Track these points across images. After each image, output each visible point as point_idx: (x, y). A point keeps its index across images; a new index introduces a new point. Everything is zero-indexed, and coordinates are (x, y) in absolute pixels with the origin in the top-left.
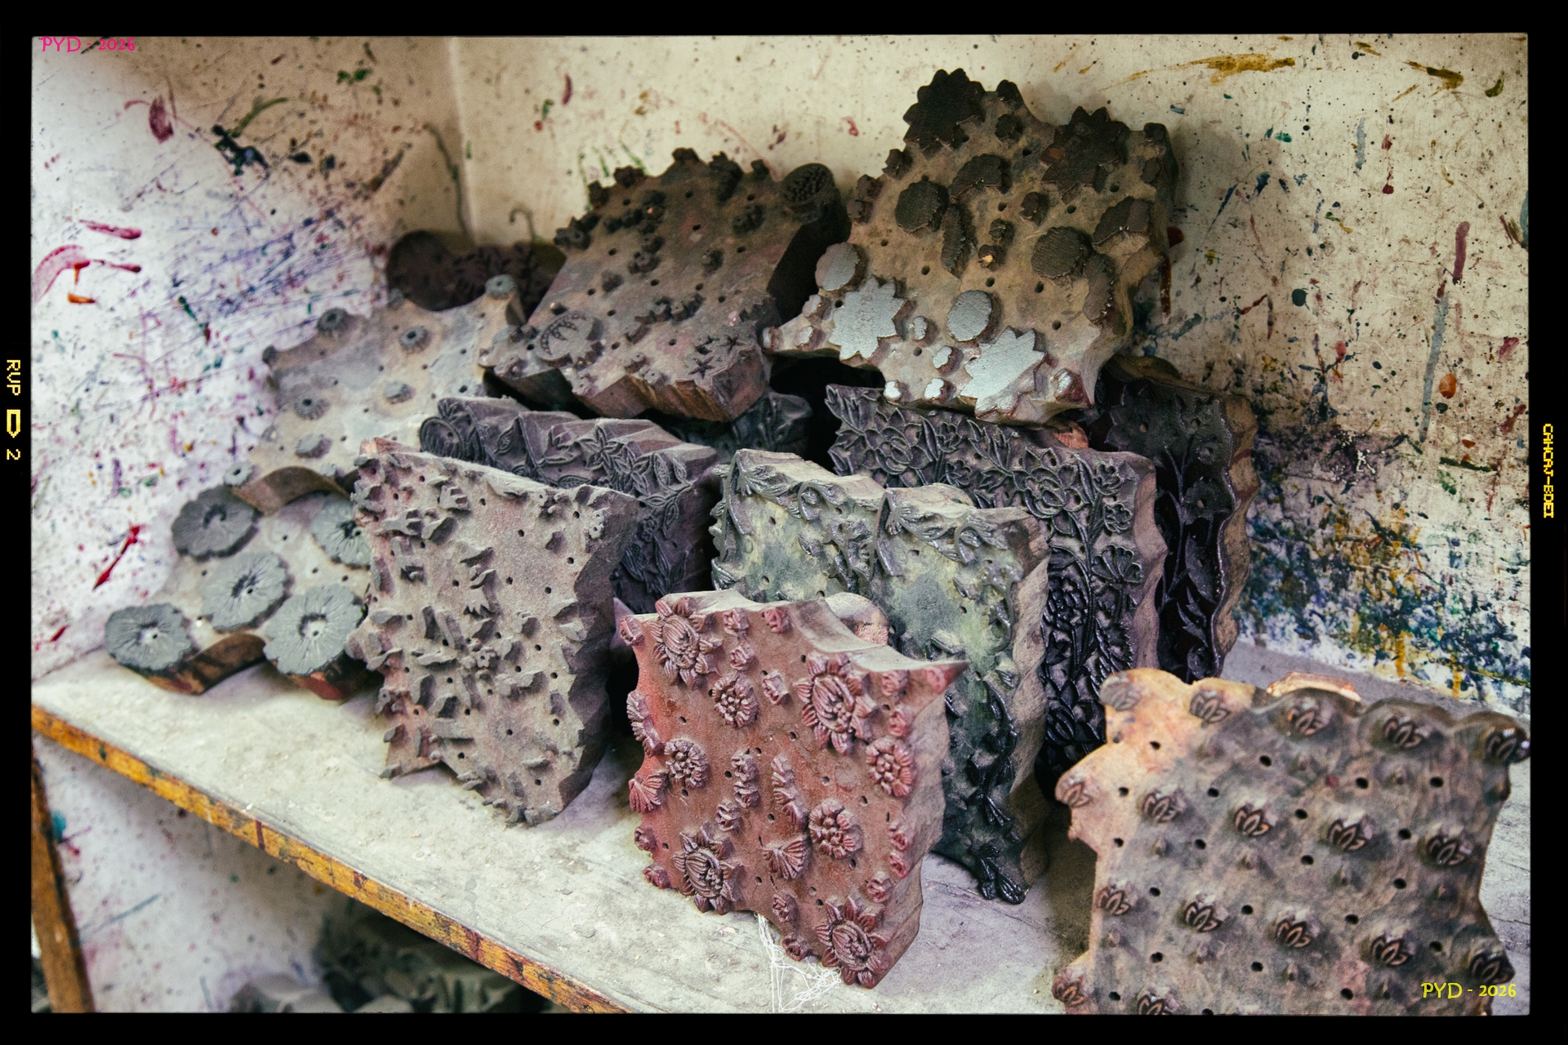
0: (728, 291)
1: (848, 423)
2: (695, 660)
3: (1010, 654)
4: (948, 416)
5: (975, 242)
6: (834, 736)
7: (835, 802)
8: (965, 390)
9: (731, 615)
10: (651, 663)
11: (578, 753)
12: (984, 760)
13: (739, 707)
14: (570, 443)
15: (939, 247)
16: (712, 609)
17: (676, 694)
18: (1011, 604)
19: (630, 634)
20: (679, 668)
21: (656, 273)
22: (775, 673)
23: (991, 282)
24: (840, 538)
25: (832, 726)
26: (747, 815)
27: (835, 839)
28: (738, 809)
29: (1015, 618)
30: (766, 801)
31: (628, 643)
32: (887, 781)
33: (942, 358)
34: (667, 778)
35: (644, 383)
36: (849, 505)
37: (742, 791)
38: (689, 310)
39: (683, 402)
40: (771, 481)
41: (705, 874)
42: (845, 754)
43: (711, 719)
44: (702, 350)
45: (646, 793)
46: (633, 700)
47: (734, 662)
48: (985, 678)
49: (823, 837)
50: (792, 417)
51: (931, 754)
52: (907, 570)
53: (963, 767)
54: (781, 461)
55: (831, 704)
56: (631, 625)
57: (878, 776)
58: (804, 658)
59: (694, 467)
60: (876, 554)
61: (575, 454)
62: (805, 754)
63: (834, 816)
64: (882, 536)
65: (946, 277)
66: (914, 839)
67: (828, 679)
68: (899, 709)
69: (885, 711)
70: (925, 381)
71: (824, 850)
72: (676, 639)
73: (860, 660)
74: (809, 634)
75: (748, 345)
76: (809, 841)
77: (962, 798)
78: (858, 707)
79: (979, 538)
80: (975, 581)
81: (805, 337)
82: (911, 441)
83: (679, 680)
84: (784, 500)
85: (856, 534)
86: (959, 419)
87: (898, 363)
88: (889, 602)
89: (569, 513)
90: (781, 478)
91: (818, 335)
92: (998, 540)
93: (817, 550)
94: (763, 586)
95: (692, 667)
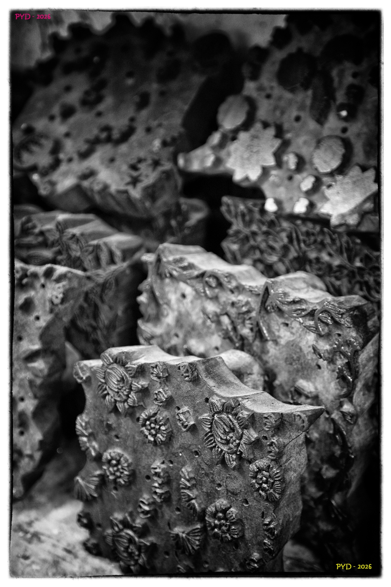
0: (154, 123)
1: (237, 225)
2: (128, 396)
3: (351, 400)
4: (310, 225)
5: (334, 100)
6: (227, 456)
7: (225, 502)
8: (325, 209)
9: (156, 367)
10: (95, 396)
11: (38, 456)
12: (329, 473)
13: (158, 431)
14: (37, 231)
15: (308, 102)
16: (142, 361)
17: (112, 420)
18: (353, 365)
19: (81, 375)
20: (116, 401)
21: (101, 107)
22: (185, 409)
23: (344, 130)
24: (233, 311)
25: (225, 449)
26: (161, 507)
27: (224, 528)
28: (154, 503)
29: (356, 375)
30: (175, 498)
31: (79, 381)
32: (264, 489)
33: (307, 183)
34: (103, 478)
35: (92, 190)
36: (239, 289)
37: (158, 491)
38: (126, 136)
39: (118, 203)
40: (184, 268)
41: (128, 548)
42: (234, 469)
43: (137, 438)
44: (134, 167)
45: (88, 487)
46: (81, 421)
47: (156, 399)
48: (333, 416)
49: (216, 526)
50: (196, 217)
51: (295, 471)
52: (279, 337)
53: (313, 477)
54: (190, 253)
55: (225, 433)
56: (81, 368)
57: (257, 486)
58: (207, 400)
59: (128, 253)
60: (258, 324)
61: (40, 239)
62: (205, 467)
63: (224, 511)
64: (263, 312)
65: (312, 125)
66: (281, 531)
67: (224, 416)
68: (274, 440)
69: (264, 441)
70: (295, 199)
71: (216, 536)
72: (114, 381)
73: (248, 404)
74: (211, 383)
75: (167, 166)
76: (204, 530)
77: (312, 499)
78: (245, 437)
79: (333, 318)
80: (328, 347)
81: (209, 161)
82: (282, 240)
83: (115, 410)
84: (194, 282)
85: (244, 309)
86: (318, 228)
87: (276, 185)
88: (265, 358)
89: (38, 285)
90: (191, 266)
91: (218, 161)
92: (346, 321)
93: (215, 318)
94: (174, 341)
95: (126, 401)
